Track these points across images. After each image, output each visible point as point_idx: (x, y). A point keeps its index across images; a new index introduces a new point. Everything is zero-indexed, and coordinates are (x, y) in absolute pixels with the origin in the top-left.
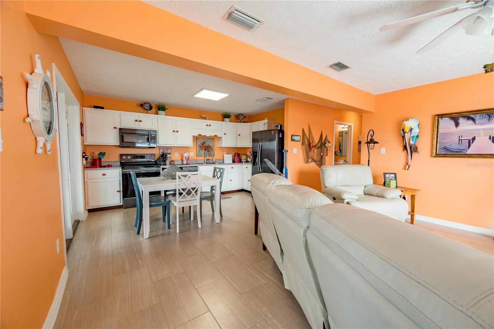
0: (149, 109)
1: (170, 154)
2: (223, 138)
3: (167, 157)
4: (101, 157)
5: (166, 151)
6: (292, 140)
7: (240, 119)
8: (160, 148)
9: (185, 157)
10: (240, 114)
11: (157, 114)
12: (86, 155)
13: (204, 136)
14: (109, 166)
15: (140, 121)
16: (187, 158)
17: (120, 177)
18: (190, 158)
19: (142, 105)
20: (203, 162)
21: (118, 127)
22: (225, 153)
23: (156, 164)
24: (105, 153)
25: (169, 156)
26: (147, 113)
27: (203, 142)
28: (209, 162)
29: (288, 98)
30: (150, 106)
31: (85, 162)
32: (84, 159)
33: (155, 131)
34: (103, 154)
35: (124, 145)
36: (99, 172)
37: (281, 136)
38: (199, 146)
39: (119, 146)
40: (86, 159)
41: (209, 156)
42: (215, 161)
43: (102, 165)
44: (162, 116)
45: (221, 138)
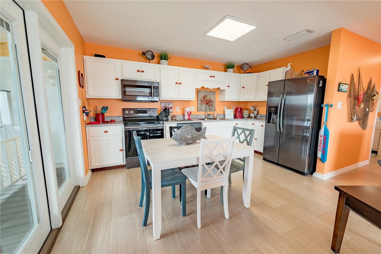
0: (151, 59)
1: (171, 108)
2: (226, 91)
3: (169, 112)
4: (104, 112)
5: (168, 106)
6: (339, 90)
7: (245, 69)
8: (162, 101)
9: (187, 112)
10: (245, 64)
11: (159, 63)
12: (86, 110)
13: (207, 88)
14: (112, 121)
15: (143, 71)
16: (189, 113)
17: (123, 134)
18: (191, 112)
19: (144, 54)
20: (204, 117)
21: (120, 78)
22: (226, 107)
23: (158, 119)
24: (107, 107)
25: (170, 110)
26: (149, 62)
27: (204, 95)
28: (209, 117)
29: (342, 28)
30: (152, 54)
31: (85, 117)
32: (84, 114)
33: (158, 82)
34: (105, 108)
35: (127, 98)
36: (101, 128)
37: (321, 85)
38: (200, 100)
39: (122, 99)
40: (87, 115)
41: (210, 111)
42: (216, 117)
43: (105, 120)
44: (164, 65)
45: (224, 90)
